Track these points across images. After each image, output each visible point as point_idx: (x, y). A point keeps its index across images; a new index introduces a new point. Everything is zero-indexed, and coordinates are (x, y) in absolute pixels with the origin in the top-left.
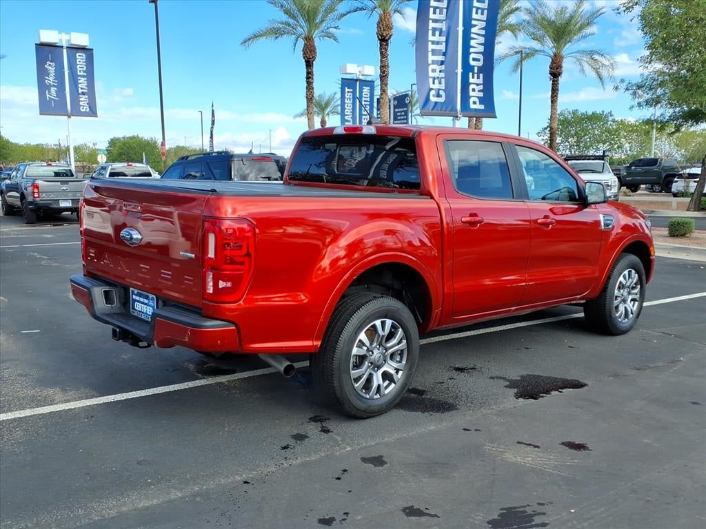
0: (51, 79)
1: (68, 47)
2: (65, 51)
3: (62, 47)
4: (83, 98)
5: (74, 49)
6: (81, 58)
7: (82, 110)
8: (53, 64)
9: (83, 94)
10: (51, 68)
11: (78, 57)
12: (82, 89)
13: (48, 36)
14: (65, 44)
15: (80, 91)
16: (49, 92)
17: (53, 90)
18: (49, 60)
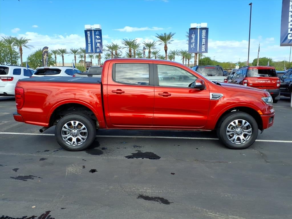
0: (193, 41)
1: (200, 29)
2: (199, 30)
3: (198, 29)
4: (203, 46)
5: (202, 29)
6: (204, 32)
7: (202, 51)
8: (194, 35)
9: (203, 45)
10: (193, 36)
11: (203, 31)
12: (203, 43)
13: (193, 26)
14: (199, 28)
15: (203, 44)
16: (192, 45)
17: (194, 44)
18: (193, 34)
